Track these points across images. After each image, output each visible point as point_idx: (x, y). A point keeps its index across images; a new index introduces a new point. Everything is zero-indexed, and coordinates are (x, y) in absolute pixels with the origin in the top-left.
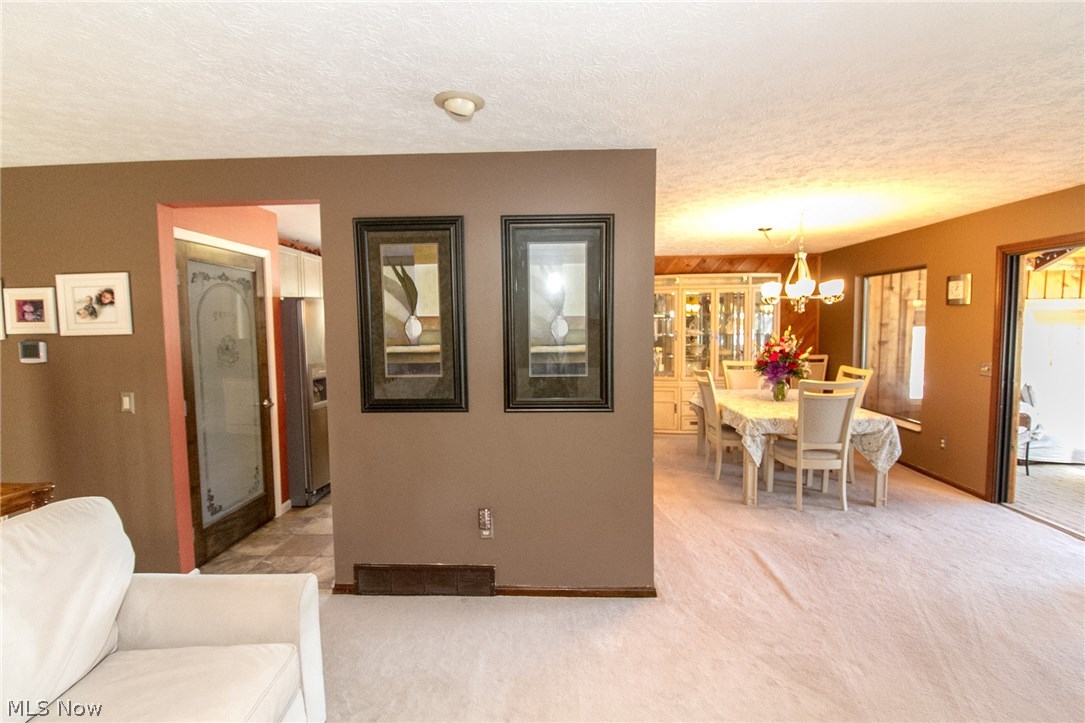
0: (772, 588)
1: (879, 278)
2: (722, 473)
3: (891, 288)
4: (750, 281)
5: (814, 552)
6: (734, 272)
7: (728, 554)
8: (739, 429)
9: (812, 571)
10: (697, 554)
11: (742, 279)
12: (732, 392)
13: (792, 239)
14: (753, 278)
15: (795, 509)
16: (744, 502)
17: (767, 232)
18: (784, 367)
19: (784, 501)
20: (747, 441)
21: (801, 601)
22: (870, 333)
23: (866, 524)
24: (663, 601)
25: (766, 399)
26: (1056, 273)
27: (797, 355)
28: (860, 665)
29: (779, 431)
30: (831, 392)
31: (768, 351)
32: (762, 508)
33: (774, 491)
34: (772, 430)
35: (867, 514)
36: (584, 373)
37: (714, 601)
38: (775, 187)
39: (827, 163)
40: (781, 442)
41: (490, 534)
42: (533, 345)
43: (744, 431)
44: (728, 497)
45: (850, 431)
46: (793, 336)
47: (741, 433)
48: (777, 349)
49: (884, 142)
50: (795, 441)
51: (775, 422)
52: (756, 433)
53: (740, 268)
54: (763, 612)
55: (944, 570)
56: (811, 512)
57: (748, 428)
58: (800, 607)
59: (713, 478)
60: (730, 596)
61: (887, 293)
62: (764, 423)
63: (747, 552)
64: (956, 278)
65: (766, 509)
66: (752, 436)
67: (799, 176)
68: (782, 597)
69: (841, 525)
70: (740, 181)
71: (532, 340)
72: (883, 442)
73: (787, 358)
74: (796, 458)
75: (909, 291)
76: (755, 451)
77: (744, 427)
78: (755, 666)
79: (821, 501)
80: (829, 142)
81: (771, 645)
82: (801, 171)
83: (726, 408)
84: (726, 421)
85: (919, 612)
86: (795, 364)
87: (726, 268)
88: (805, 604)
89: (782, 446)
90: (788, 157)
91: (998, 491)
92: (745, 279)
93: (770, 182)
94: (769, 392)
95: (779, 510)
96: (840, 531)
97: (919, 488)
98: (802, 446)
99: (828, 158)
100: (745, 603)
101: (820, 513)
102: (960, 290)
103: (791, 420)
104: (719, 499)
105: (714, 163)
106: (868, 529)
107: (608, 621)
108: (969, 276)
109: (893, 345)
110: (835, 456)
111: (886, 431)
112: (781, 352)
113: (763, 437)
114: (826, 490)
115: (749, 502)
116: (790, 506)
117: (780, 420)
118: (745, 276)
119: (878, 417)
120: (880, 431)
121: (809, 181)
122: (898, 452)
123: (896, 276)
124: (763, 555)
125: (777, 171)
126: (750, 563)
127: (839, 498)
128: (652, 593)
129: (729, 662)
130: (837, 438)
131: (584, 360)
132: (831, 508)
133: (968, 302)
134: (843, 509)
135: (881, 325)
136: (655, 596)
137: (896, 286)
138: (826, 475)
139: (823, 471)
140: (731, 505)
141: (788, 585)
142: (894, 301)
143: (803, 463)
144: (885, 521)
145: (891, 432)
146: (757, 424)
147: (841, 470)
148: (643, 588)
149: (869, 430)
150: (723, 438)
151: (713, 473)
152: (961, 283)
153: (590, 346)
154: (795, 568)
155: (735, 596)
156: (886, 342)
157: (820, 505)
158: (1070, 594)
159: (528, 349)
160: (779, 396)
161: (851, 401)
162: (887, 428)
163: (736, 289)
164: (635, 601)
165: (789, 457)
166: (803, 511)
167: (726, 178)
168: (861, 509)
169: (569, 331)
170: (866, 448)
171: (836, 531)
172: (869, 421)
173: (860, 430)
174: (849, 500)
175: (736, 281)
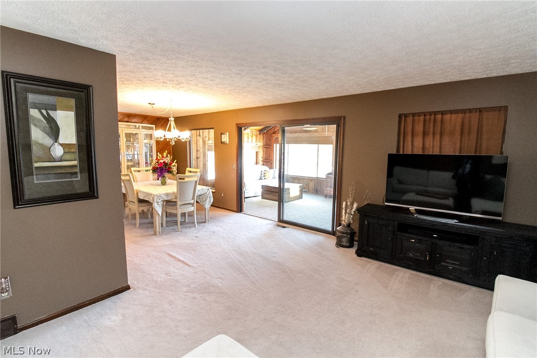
0: (181, 265)
1: (195, 131)
2: (139, 224)
3: (200, 136)
4: (141, 128)
5: (191, 246)
6: (130, 122)
7: (157, 258)
8: (150, 200)
9: (193, 253)
10: (142, 263)
11: (136, 126)
12: (139, 183)
13: (167, 111)
14: (142, 126)
15: (178, 231)
16: (155, 234)
17: (153, 105)
18: (165, 170)
19: (172, 229)
20: (155, 205)
21: (193, 265)
22: (193, 154)
23: (205, 230)
24: (135, 289)
25: (158, 185)
26: (246, 133)
27: (171, 164)
28: (220, 278)
29: (169, 198)
30: (184, 179)
31: (158, 162)
32: (164, 235)
33: (166, 226)
34: (166, 199)
35: (204, 226)
36: (77, 177)
37: (159, 279)
38: (165, 87)
39: (190, 82)
40: (169, 203)
41: (8, 295)
42: (36, 162)
43: (153, 201)
44: (146, 234)
45: (196, 195)
46: (168, 155)
47: (152, 202)
48: (162, 161)
49: (212, 80)
50: (176, 202)
51: (167, 195)
52: (159, 201)
53: (133, 121)
54: (181, 275)
55: (233, 238)
56: (185, 231)
57: (155, 199)
58: (194, 267)
59: (135, 227)
60: (165, 274)
61: (198, 137)
62: (162, 196)
63: (164, 254)
64: (224, 134)
65: (166, 234)
66: (158, 202)
67: (177, 85)
68: (186, 266)
69: (197, 233)
70: (152, 80)
71: (34, 158)
72: (207, 197)
73: (166, 165)
74: (177, 209)
75: (206, 137)
76: (158, 208)
77: (153, 198)
78: (186, 295)
79: (186, 225)
80: (194, 75)
81: (189, 285)
82: (179, 83)
83: (140, 191)
84: (141, 197)
85: (230, 254)
86: (170, 168)
87: (126, 119)
88: (195, 265)
89: (169, 205)
90: (176, 76)
91: (240, 209)
92: (137, 126)
93: (164, 84)
94: (159, 182)
95: (171, 233)
96: (197, 235)
97: (217, 212)
98: (179, 203)
99: (191, 80)
100: (172, 274)
101: (187, 230)
102: (225, 138)
103: (174, 193)
104: (142, 236)
105: (143, 70)
106: (206, 231)
107: (108, 311)
108: (228, 133)
109: (201, 159)
110: (191, 205)
111: (208, 193)
112: (164, 162)
113: (162, 202)
114: (187, 221)
115: (158, 233)
116: (174, 230)
117: (169, 193)
118: (137, 125)
119: (205, 187)
120: (206, 193)
121: (180, 87)
122: (212, 200)
123: (201, 131)
124: (172, 253)
125: (170, 80)
126: (168, 258)
127: (193, 223)
128: (128, 288)
129: (176, 299)
130: (192, 198)
131: (78, 170)
132: (191, 227)
133: (228, 143)
134: (195, 227)
135: (197, 150)
136: (130, 289)
137: (201, 134)
138: (187, 215)
139: (185, 213)
140: (149, 237)
141: (186, 261)
142: (201, 141)
143: (180, 211)
144: (210, 227)
145: (209, 193)
146: (159, 196)
147: (194, 211)
148: (122, 288)
149: (202, 193)
150: (139, 207)
151: (135, 225)
152: (225, 136)
153: (80, 162)
154: (187, 254)
155: (167, 274)
156: (199, 158)
157: (186, 227)
158: (264, 235)
159: (32, 164)
160: (164, 183)
161: (196, 182)
162: (209, 191)
163: (134, 131)
164: (120, 295)
165: (174, 209)
166: (181, 231)
167: (145, 78)
168: (202, 225)
169: (64, 152)
170: (201, 200)
171: (196, 235)
172: (202, 189)
173: (199, 193)
174: (197, 223)
175: (132, 127)
